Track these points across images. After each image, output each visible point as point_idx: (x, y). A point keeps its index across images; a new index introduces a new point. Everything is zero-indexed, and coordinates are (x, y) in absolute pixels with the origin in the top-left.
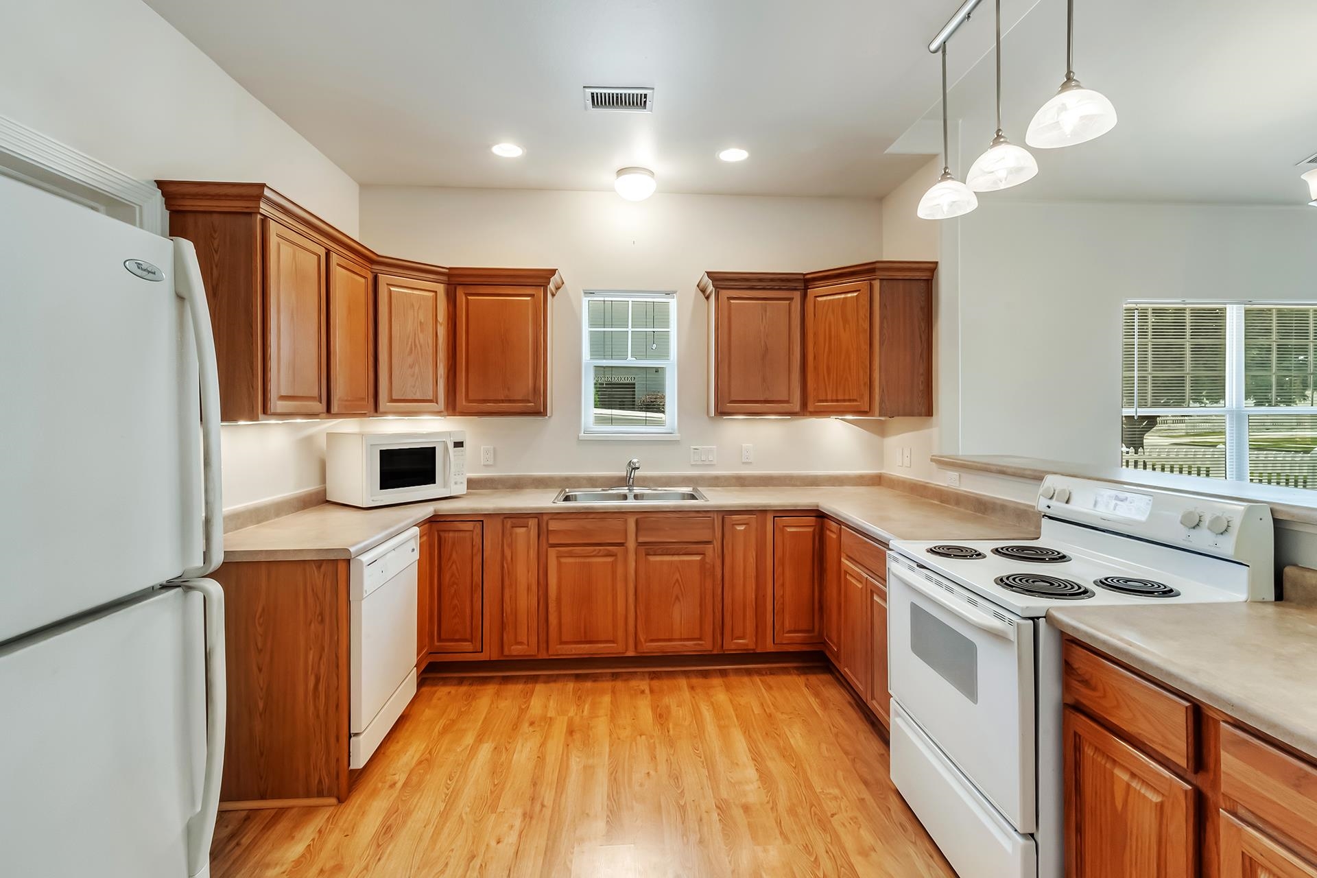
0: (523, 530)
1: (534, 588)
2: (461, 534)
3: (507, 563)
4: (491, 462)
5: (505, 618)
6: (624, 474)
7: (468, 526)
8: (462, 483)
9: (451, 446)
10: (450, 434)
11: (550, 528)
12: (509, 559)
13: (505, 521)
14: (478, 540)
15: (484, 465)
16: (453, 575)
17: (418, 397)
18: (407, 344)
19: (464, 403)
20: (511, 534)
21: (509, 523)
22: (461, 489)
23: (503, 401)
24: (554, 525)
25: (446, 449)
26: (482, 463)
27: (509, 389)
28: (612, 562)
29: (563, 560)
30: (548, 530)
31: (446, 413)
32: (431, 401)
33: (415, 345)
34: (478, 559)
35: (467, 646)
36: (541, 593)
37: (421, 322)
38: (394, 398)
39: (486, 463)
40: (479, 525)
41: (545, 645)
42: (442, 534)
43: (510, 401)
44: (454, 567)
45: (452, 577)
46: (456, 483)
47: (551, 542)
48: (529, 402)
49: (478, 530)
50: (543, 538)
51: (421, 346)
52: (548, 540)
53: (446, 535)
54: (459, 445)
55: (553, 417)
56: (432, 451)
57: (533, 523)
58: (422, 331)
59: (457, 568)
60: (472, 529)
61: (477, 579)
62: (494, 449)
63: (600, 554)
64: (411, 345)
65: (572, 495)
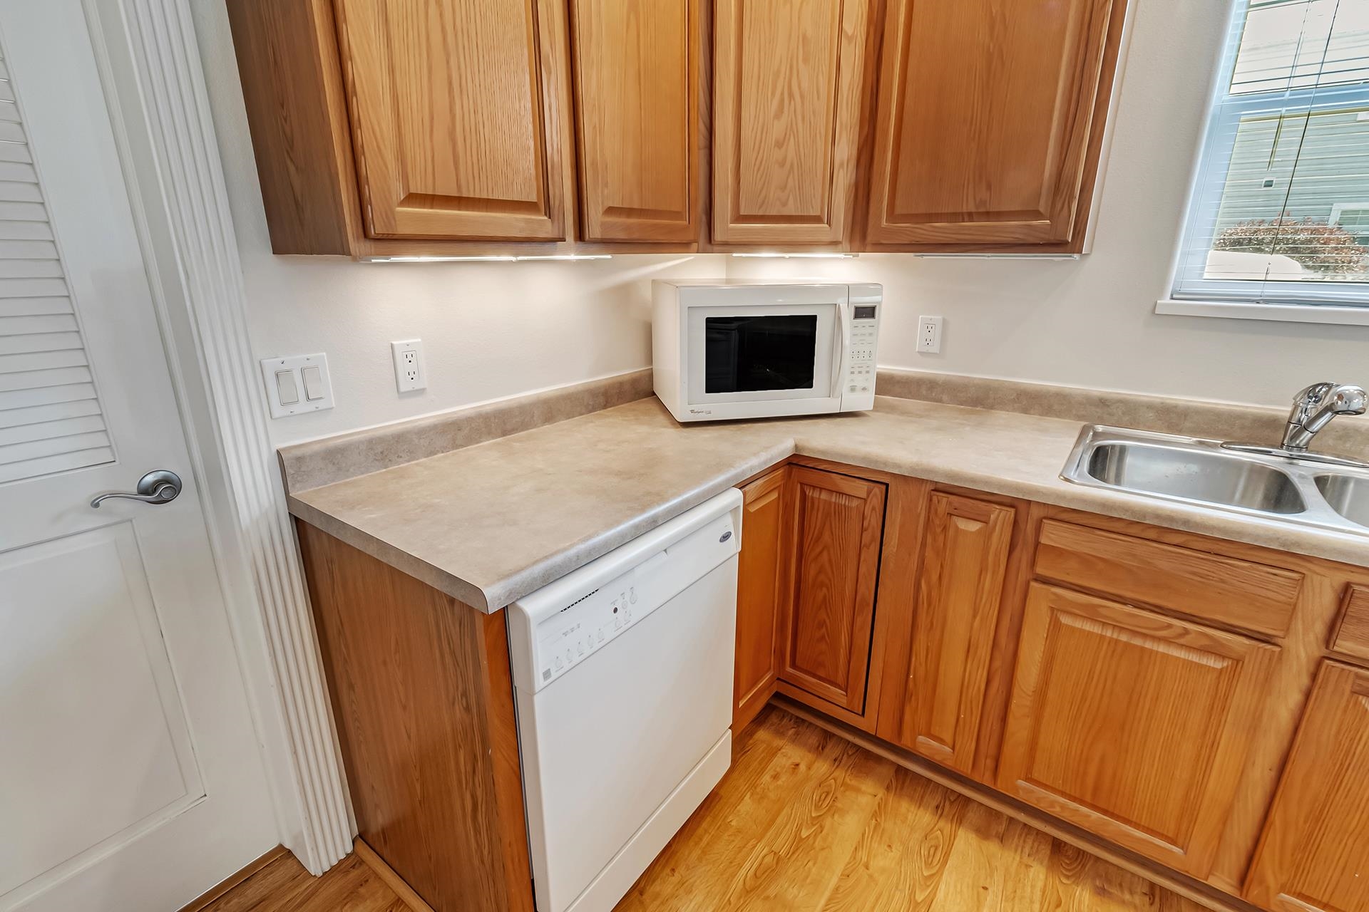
0: (974, 527)
1: (984, 652)
2: (843, 501)
3: (928, 584)
4: (935, 348)
5: (911, 684)
6: (1284, 411)
7: (860, 489)
8: (864, 389)
9: (847, 314)
10: (848, 289)
11: (1043, 540)
12: (935, 577)
13: (935, 499)
14: (874, 521)
15: (921, 353)
16: (821, 571)
17: (791, 210)
18: (773, 94)
19: (884, 224)
20: (945, 529)
21: (943, 502)
22: (864, 400)
23: (971, 216)
24: (1053, 535)
25: (838, 319)
26: (917, 350)
27: (989, 187)
28: (1221, 670)
29: (1065, 620)
30: (1037, 544)
31: (846, 245)
32: (817, 219)
33: (791, 95)
34: (870, 556)
35: (836, 693)
36: (997, 663)
37: (804, 37)
38: (742, 213)
39: (925, 349)
40: (878, 491)
41: (990, 763)
42: (809, 492)
43: (988, 215)
44: (825, 554)
45: (820, 572)
46: (853, 389)
47: (1040, 570)
48: (1037, 215)
49: (876, 501)
50: (1022, 555)
51: (802, 96)
52: (1033, 563)
53: (816, 495)
54: (866, 312)
55: (1093, 254)
56: (810, 322)
57: (1001, 517)
58: (806, 60)
59: (830, 561)
60: (864, 496)
61: (866, 590)
62: (945, 322)
63: (1182, 641)
64: (782, 94)
65: (1113, 446)
